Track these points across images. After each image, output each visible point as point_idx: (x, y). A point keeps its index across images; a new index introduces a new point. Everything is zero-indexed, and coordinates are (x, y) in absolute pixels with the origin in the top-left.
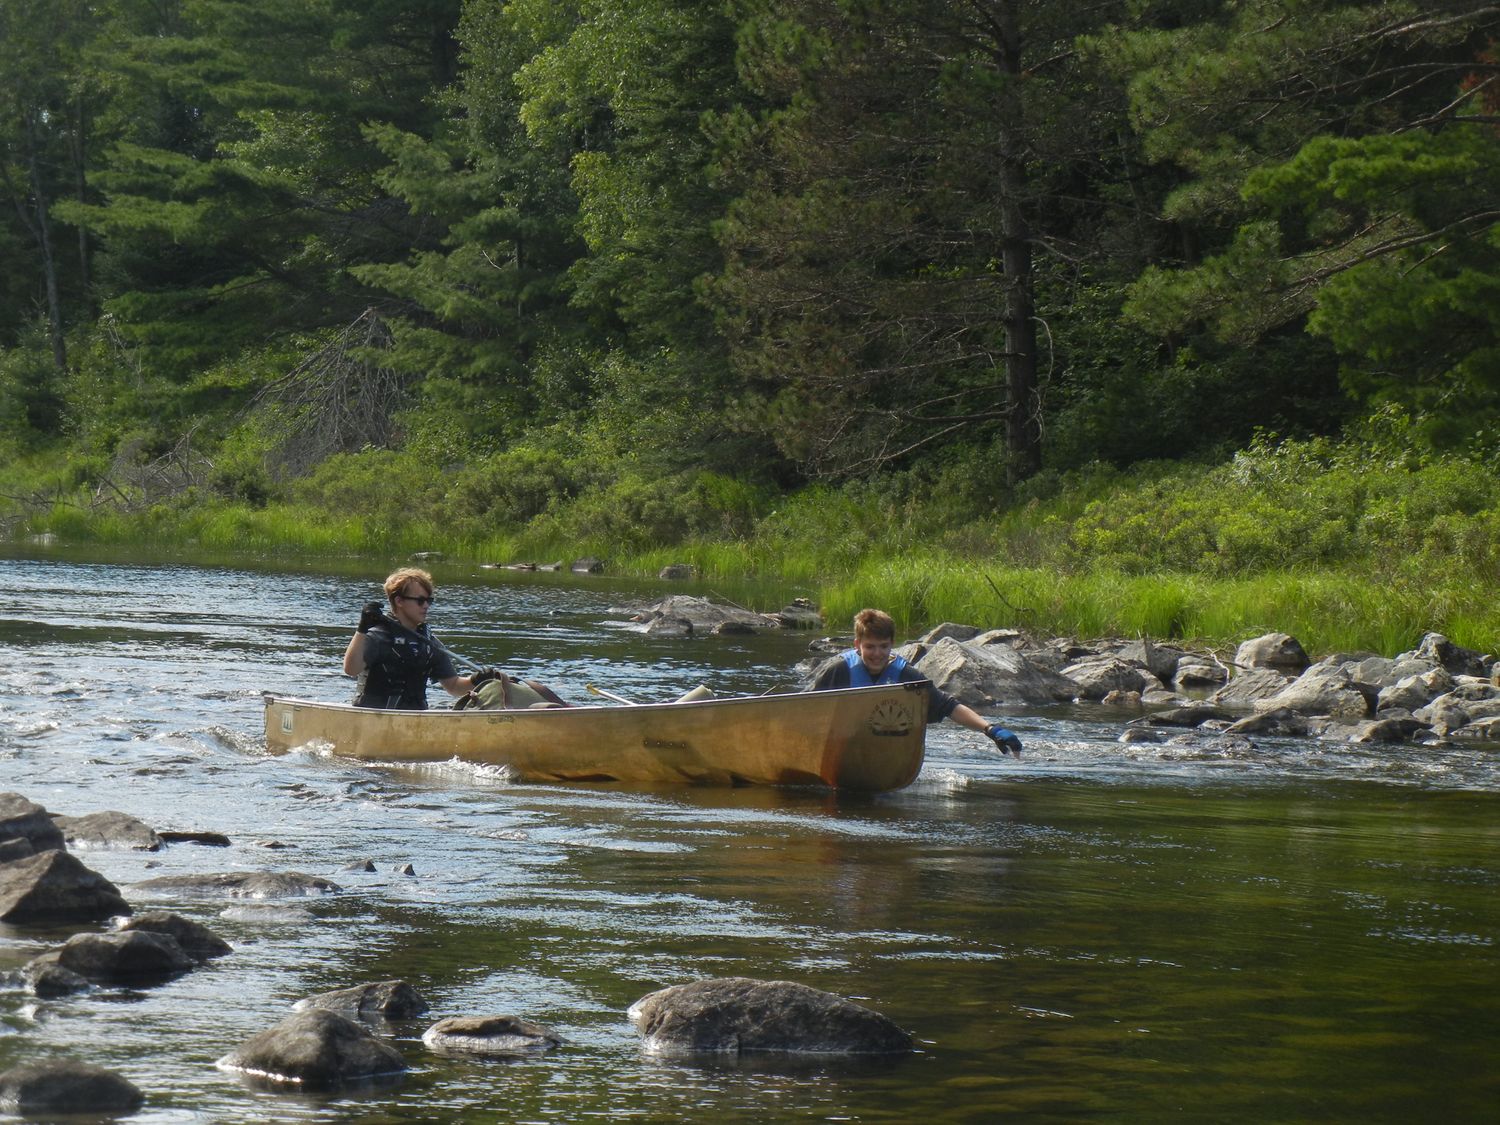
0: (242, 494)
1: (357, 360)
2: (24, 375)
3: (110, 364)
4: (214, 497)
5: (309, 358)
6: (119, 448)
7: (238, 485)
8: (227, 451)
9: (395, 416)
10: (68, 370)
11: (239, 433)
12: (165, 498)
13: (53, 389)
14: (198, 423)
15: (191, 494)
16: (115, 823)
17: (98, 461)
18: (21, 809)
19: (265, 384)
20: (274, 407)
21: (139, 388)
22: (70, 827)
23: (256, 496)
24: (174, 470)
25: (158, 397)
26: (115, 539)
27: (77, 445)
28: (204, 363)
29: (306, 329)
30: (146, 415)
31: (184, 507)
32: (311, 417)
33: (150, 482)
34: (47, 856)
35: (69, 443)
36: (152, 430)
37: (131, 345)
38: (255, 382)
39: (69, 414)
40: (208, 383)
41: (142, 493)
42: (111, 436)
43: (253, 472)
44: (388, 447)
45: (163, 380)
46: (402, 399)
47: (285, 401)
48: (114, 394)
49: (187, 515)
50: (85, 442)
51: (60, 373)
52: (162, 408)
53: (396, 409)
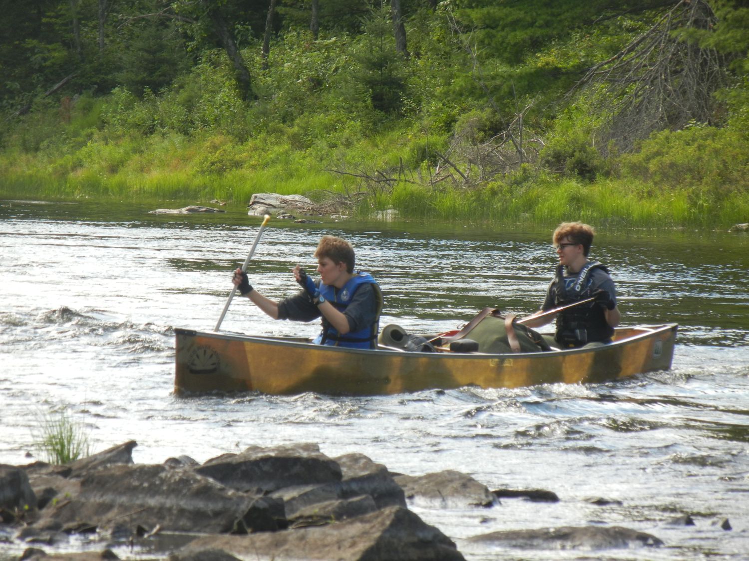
0: (572, 170)
1: (680, 39)
2: (369, 60)
3: (448, 49)
4: (545, 174)
5: (635, 40)
6: (457, 127)
7: (569, 161)
8: (558, 128)
9: (717, 94)
10: (408, 54)
11: (570, 112)
12: (500, 175)
13: (394, 73)
14: (530, 103)
15: (525, 170)
16: (451, 481)
17: (437, 139)
18: (364, 468)
19: (593, 65)
20: (601, 87)
21: (475, 71)
22: (410, 485)
23: (586, 172)
24: (508, 148)
25: (493, 78)
26: (453, 214)
27: (417, 126)
28: (537, 45)
29: (631, 12)
30: (481, 96)
31: (518, 183)
32: (636, 95)
33: (486, 160)
34: (389, 511)
35: (409, 125)
36: (488, 110)
37: (468, 29)
38: (584, 64)
39: (409, 96)
40: (539, 65)
41: (478, 169)
42: (449, 116)
43: (583, 149)
44: (710, 124)
45: (498, 62)
46: (723, 76)
47: (612, 81)
48: (452, 76)
49: (521, 190)
50: (425, 122)
51: (401, 58)
52: (497, 88)
53: (717, 87)
